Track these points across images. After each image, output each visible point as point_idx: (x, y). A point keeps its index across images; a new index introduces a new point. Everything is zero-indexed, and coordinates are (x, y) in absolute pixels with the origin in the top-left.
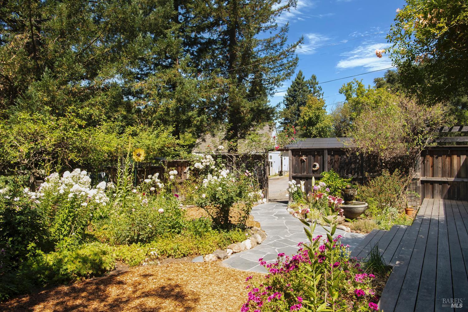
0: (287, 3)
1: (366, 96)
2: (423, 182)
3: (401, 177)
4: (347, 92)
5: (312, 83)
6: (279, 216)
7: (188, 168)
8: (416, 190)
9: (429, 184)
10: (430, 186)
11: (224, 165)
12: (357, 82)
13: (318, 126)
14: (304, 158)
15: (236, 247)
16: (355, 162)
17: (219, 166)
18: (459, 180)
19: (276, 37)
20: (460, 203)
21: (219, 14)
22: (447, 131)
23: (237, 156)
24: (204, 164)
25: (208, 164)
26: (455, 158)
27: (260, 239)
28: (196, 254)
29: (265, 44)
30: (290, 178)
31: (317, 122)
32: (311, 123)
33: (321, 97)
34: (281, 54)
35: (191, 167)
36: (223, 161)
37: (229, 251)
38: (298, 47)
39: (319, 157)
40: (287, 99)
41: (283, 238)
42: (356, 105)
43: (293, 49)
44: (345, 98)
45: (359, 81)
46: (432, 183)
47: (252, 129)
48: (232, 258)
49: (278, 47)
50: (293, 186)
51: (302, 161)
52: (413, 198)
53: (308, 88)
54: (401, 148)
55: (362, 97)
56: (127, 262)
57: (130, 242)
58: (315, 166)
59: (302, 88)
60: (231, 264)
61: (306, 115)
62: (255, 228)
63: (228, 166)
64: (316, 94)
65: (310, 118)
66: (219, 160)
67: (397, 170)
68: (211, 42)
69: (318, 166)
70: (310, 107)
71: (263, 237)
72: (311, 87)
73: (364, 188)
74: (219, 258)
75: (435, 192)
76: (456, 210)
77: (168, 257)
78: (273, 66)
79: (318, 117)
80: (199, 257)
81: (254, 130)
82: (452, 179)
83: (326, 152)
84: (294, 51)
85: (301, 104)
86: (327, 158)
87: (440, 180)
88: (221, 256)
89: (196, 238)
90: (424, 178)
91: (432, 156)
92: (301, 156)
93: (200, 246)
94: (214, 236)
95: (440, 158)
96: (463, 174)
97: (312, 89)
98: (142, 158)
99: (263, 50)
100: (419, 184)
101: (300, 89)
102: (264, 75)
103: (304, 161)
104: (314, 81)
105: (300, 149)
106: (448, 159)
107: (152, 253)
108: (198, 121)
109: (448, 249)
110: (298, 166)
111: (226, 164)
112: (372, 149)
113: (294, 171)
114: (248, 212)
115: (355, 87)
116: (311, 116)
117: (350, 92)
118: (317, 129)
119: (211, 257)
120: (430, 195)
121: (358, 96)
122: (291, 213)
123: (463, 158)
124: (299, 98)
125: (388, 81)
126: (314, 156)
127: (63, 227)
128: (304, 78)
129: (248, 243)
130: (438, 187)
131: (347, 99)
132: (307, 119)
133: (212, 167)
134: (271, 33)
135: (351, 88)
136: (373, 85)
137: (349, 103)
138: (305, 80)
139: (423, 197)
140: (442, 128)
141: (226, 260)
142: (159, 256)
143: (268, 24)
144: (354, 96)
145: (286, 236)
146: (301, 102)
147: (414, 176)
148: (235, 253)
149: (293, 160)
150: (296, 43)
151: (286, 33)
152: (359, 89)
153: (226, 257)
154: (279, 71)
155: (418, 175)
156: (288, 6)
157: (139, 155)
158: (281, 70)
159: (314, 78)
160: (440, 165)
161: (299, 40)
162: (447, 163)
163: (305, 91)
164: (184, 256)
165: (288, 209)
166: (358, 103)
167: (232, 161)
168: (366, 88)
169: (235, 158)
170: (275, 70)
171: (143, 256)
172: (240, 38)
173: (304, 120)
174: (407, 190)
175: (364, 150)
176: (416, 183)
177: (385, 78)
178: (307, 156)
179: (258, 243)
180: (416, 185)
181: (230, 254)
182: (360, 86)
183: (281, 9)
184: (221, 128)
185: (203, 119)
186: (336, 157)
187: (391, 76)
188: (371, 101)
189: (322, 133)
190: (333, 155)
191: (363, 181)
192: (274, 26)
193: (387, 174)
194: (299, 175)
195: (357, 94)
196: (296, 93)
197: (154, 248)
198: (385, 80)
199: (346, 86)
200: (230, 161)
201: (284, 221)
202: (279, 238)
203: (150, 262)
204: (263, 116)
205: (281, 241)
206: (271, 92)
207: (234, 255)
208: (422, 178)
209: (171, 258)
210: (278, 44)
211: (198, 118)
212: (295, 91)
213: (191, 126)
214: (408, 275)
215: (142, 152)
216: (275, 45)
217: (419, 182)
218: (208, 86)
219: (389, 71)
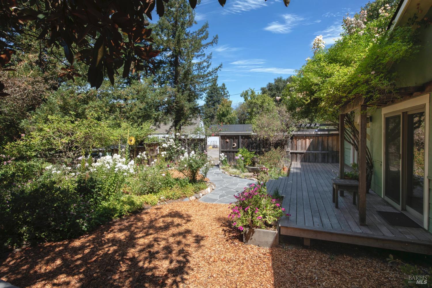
0: (212, 41)
1: (257, 99)
2: (291, 153)
3: (281, 151)
4: (245, 95)
5: (223, 89)
6: (218, 174)
7: (158, 147)
8: (288, 157)
9: (294, 154)
10: (295, 155)
11: (180, 145)
12: (251, 90)
13: (228, 117)
14: (228, 140)
15: (203, 192)
16: (256, 143)
17: (177, 145)
18: (309, 152)
19: (204, 62)
20: (310, 164)
21: (168, 45)
22: (304, 126)
23: (188, 140)
24: (169, 144)
25: (171, 144)
26: (308, 140)
27: (214, 188)
28: (184, 197)
29: (197, 66)
30: (220, 152)
31: (228, 115)
32: (224, 115)
33: (228, 97)
34: (208, 73)
35: (160, 146)
36: (179, 142)
37: (201, 194)
38: (219, 70)
39: (236, 140)
40: (207, 98)
41: (224, 186)
42: (250, 104)
43: (216, 71)
44: (244, 99)
45: (253, 90)
46: (296, 153)
47: (189, 119)
48: (203, 198)
49: (206, 69)
50: (222, 157)
51: (227, 142)
52: (286, 162)
53: (220, 91)
54: (281, 136)
55: (254, 99)
56: (149, 204)
57: (148, 193)
58: (234, 145)
59: (216, 91)
60: (204, 201)
61: (221, 110)
62: (208, 181)
63: (183, 145)
64: (225, 96)
65: (223, 112)
66: (177, 142)
67: (279, 147)
68: (161, 62)
69: (236, 145)
70: (223, 105)
71: (215, 185)
72: (222, 91)
73: (262, 157)
74: (196, 198)
75: (298, 158)
76: (308, 168)
77: (170, 199)
78: (202, 80)
79: (228, 111)
80: (186, 198)
81: (191, 120)
82: (305, 151)
83: (240, 137)
84: (216, 72)
85: (216, 102)
86: (241, 140)
87: (300, 152)
88: (198, 197)
89: (182, 189)
90: (292, 151)
91: (296, 139)
92: (226, 139)
93: (186, 192)
94: (191, 187)
95: (300, 140)
96: (311, 149)
97: (223, 92)
98: (133, 142)
99: (196, 70)
100: (289, 154)
101: (215, 92)
102: (197, 86)
103: (228, 142)
104: (224, 87)
105: (226, 135)
106: (304, 141)
107: (162, 198)
108: (156, 115)
109: (306, 187)
110: (225, 145)
111: (181, 144)
112: (266, 136)
113: (222, 148)
114: (206, 173)
115: (250, 93)
116: (224, 110)
117: (247, 96)
118: (227, 119)
119: (193, 198)
120: (295, 160)
121: (252, 99)
122: (223, 172)
123: (311, 140)
124: (215, 98)
125: (269, 90)
126: (233, 139)
127: (111, 187)
128: (217, 85)
129: (209, 190)
130: (299, 155)
131: (245, 100)
132: (221, 112)
133: (173, 146)
134: (201, 59)
135: (247, 93)
136: (260, 92)
137: (246, 103)
138: (218, 86)
139: (292, 161)
140: (301, 125)
141: (200, 199)
142: (166, 199)
143: (200, 53)
144: (249, 98)
145: (225, 185)
146: (216, 100)
147: (287, 150)
148: (204, 195)
149: (221, 142)
150: (217, 67)
151: (210, 59)
152: (252, 95)
153: (200, 197)
154: (206, 84)
155: (289, 150)
156: (212, 42)
157: (131, 141)
158: (208, 83)
159: (224, 85)
160: (300, 144)
161: (219, 65)
162: (303, 143)
163: (218, 94)
164: (178, 198)
165: (221, 170)
166: (251, 103)
167: (185, 142)
168: (256, 94)
169: (187, 141)
170: (204, 83)
171: (157, 199)
172: (181, 60)
173: (220, 113)
174: (283, 157)
175: (262, 137)
176: (288, 154)
177: (267, 87)
178: (229, 139)
179: (213, 189)
180: (288, 155)
181: (201, 196)
182: (253, 92)
183: (208, 44)
184: (170, 119)
185: (159, 114)
186: (246, 140)
187: (271, 86)
188: (259, 102)
189: (230, 122)
190: (244, 139)
191: (261, 153)
192: (203, 55)
193: (274, 150)
194: (225, 150)
195: (251, 98)
196: (213, 95)
197: (163, 195)
198: (267, 89)
199: (245, 92)
200: (184, 142)
201: (221, 177)
202: (222, 186)
203: (162, 203)
204: (197, 112)
205: (224, 187)
206: (201, 97)
207: (203, 196)
208: (291, 151)
209: (171, 200)
210: (206, 66)
211: (156, 113)
212: (212, 93)
213: (151, 118)
214: (291, 199)
215: (133, 139)
216: (204, 67)
217: (289, 153)
218: (162, 92)
219: (270, 83)
